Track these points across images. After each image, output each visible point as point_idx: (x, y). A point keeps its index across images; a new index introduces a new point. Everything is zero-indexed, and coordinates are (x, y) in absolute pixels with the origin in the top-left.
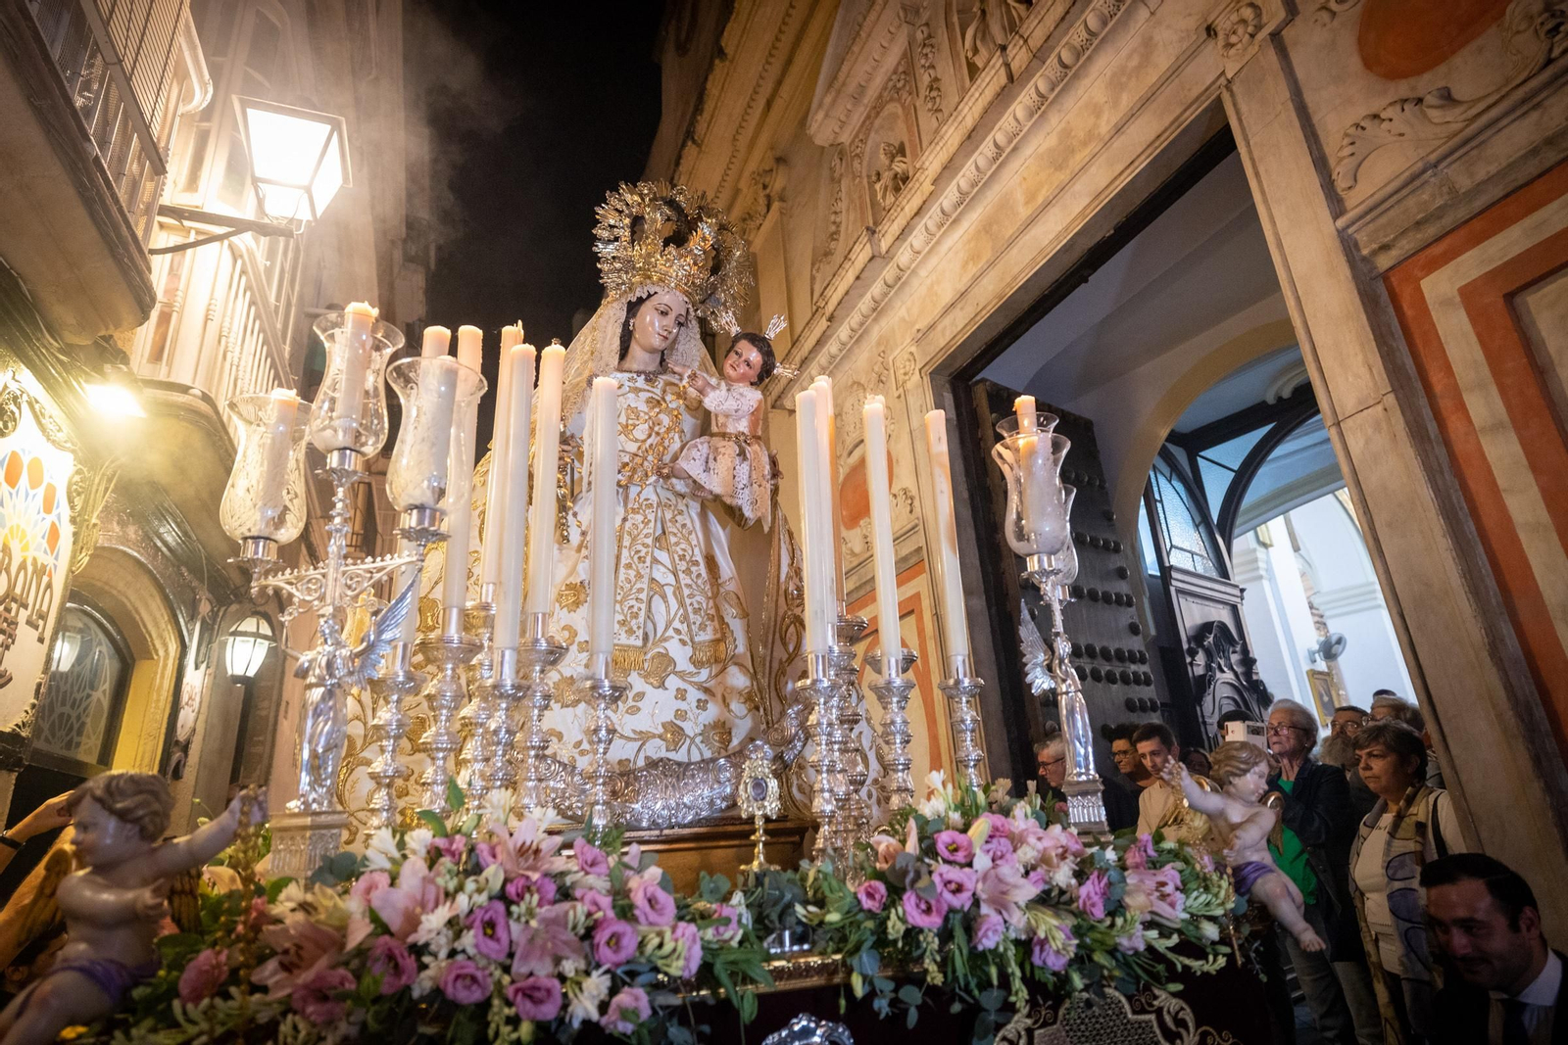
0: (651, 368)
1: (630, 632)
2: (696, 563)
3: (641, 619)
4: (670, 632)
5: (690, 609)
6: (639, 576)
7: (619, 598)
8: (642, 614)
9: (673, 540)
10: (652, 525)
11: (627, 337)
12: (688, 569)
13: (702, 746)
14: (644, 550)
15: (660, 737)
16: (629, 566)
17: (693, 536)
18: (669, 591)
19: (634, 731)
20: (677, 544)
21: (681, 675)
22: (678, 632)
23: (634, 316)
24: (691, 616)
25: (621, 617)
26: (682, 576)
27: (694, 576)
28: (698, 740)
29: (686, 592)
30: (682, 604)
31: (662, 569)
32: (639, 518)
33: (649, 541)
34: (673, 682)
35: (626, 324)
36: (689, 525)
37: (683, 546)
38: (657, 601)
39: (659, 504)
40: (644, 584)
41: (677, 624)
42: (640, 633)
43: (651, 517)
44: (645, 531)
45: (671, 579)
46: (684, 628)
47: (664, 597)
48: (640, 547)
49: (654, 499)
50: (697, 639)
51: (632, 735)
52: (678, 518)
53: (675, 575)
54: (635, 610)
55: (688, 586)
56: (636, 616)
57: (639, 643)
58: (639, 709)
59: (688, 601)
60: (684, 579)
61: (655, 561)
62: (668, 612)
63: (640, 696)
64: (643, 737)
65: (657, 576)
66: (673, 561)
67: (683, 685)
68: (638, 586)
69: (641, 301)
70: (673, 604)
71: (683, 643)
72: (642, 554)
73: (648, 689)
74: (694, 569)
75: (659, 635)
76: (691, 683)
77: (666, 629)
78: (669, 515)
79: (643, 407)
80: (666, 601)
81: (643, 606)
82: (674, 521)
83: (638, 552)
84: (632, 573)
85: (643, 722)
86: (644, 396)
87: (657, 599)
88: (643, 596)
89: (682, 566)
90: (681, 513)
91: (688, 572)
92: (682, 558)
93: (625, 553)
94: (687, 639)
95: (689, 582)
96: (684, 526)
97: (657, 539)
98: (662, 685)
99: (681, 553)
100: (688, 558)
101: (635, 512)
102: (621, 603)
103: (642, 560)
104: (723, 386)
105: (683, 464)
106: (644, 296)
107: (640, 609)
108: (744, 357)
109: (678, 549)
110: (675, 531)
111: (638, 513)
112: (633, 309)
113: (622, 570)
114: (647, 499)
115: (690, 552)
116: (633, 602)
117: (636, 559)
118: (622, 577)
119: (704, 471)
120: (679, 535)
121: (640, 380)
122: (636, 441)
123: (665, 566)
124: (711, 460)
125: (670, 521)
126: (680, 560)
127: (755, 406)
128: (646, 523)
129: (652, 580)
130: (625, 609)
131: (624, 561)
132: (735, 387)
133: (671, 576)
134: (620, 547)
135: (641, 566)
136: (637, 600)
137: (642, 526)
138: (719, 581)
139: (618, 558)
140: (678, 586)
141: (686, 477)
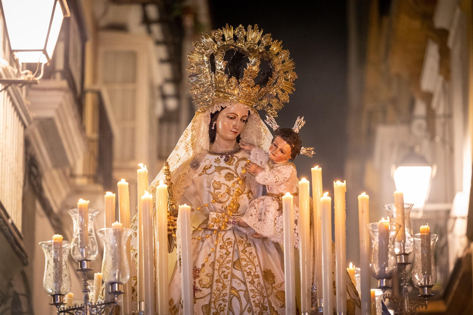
0: (231, 149)
2: (258, 277)
5: (253, 304)
6: (224, 287)
7: (213, 300)
8: (226, 308)
9: (243, 263)
10: (231, 255)
11: (213, 134)
12: (252, 280)
14: (227, 271)
16: (217, 281)
17: (256, 259)
18: (242, 294)
23: (216, 120)
24: (254, 308)
26: (248, 285)
27: (256, 284)
29: (251, 294)
30: (248, 301)
31: (238, 281)
32: (224, 251)
33: (230, 265)
35: (211, 125)
36: (254, 253)
37: (250, 266)
38: (235, 300)
39: (236, 241)
40: (227, 291)
41: (246, 313)
43: (231, 250)
44: (227, 259)
45: (243, 287)
47: (239, 298)
48: (224, 269)
49: (233, 238)
52: (247, 249)
53: (245, 283)
54: (222, 306)
55: (253, 290)
59: (252, 300)
60: (250, 287)
61: (233, 276)
62: (241, 306)
65: (235, 285)
66: (244, 276)
68: (223, 292)
69: (217, 113)
70: (244, 302)
72: (226, 273)
74: (256, 280)
78: (241, 248)
79: (222, 180)
80: (240, 301)
81: (227, 304)
82: (244, 251)
83: (223, 272)
84: (220, 285)
86: (224, 172)
88: (227, 298)
90: (249, 245)
91: (252, 282)
92: (249, 274)
95: (253, 288)
96: (251, 253)
97: (234, 264)
99: (248, 271)
100: (252, 274)
101: (221, 247)
102: (214, 303)
103: (226, 277)
104: (267, 168)
105: (244, 219)
106: (219, 109)
107: (225, 306)
108: (279, 147)
109: (247, 268)
110: (245, 257)
111: (223, 248)
112: (214, 116)
113: (215, 283)
114: (229, 239)
115: (254, 270)
116: (221, 302)
117: (222, 276)
118: (214, 287)
119: (259, 220)
120: (247, 260)
121: (222, 160)
122: (221, 202)
123: (239, 279)
124: (263, 214)
125: (242, 251)
126: (248, 275)
127: (288, 177)
128: (227, 254)
129: (232, 288)
130: (217, 306)
131: (216, 278)
132: (276, 165)
133: (243, 285)
134: (214, 269)
135: (225, 280)
136: (224, 300)
137: (225, 256)
138: (274, 285)
139: (213, 276)
140: (246, 291)
141: (247, 227)
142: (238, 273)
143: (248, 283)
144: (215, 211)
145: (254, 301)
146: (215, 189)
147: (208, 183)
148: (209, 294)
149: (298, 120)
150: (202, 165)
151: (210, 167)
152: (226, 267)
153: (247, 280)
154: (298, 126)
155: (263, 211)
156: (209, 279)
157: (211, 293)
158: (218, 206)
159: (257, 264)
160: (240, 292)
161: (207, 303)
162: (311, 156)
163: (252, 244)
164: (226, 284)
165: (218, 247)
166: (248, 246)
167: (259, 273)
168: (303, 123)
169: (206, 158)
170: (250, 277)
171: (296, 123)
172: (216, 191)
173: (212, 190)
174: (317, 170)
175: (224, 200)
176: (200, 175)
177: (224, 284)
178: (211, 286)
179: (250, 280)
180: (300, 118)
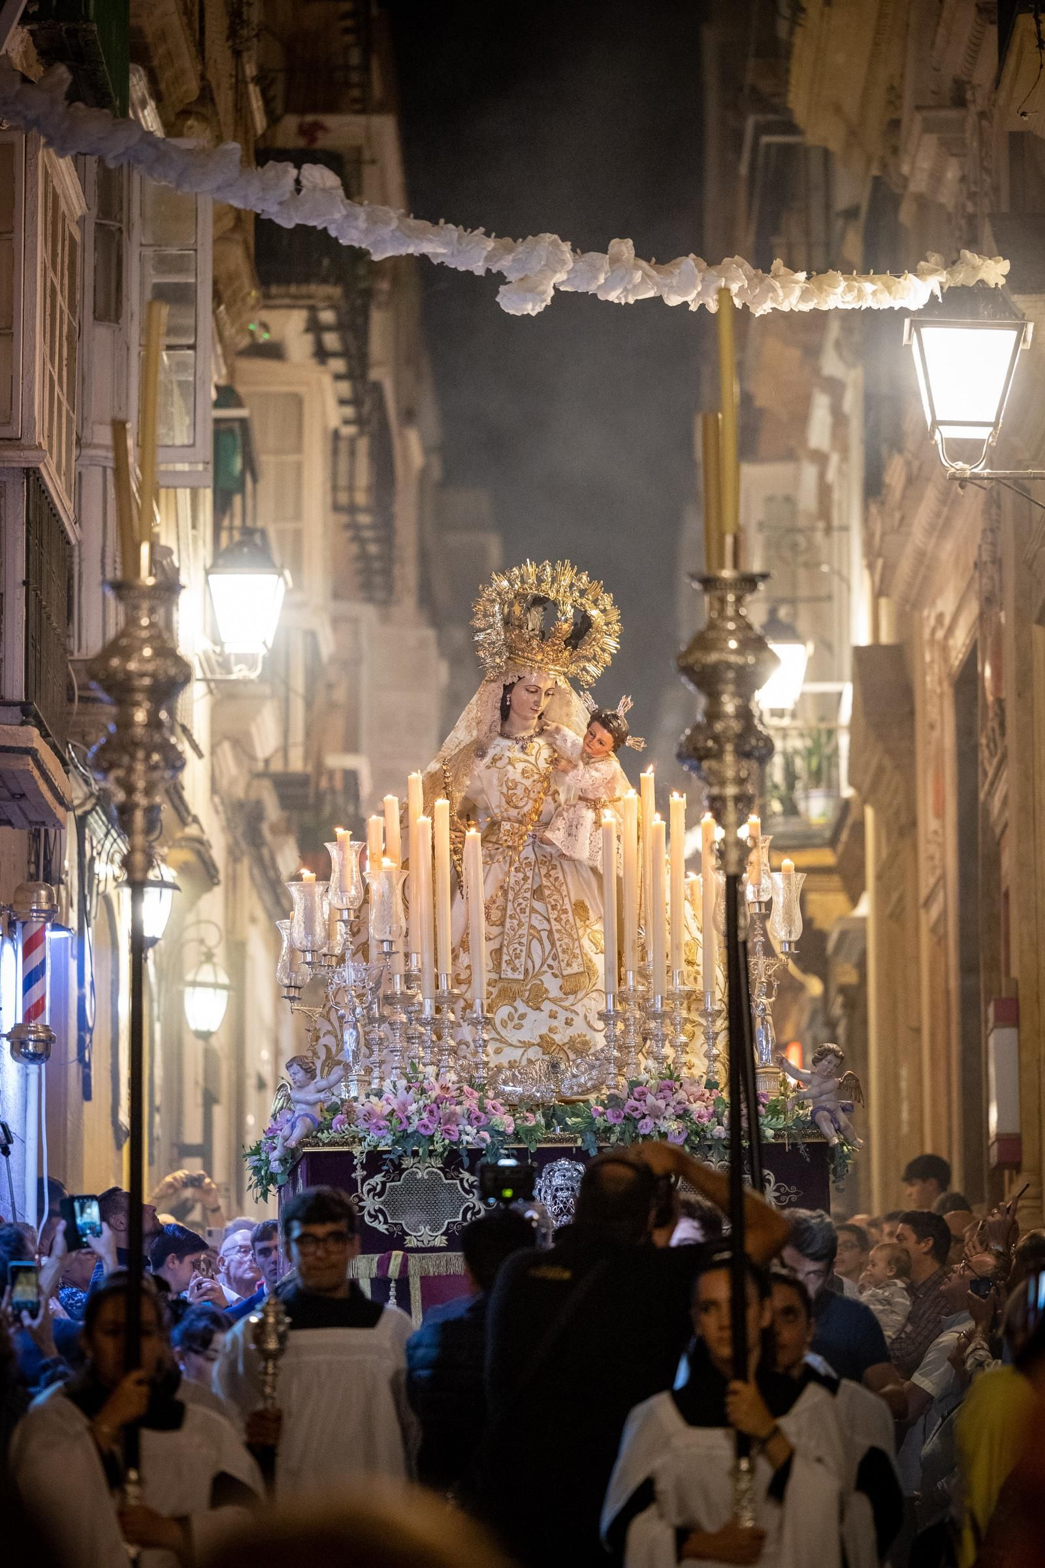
1: (514, 969)
2: (566, 911)
3: (523, 959)
4: (545, 968)
5: (559, 950)
6: (520, 925)
7: (505, 943)
8: (524, 954)
9: (547, 892)
10: (530, 881)
11: (505, 710)
12: (559, 916)
13: (569, 1052)
14: (525, 903)
15: (538, 1045)
16: (511, 917)
17: (564, 887)
18: (544, 935)
19: (520, 1041)
20: (550, 896)
21: (554, 1001)
22: (550, 967)
23: (510, 693)
24: (561, 955)
25: (509, 958)
26: (553, 923)
27: (563, 922)
28: (567, 1046)
29: (556, 936)
30: (553, 944)
31: (540, 917)
32: (520, 876)
33: (528, 895)
34: (547, 1006)
35: (504, 700)
36: (561, 878)
37: (555, 897)
39: (537, 861)
40: (524, 930)
41: (550, 961)
42: (522, 970)
43: (530, 874)
44: (525, 887)
45: (546, 925)
46: (554, 964)
47: (541, 941)
48: (521, 901)
49: (532, 857)
50: (565, 973)
51: (520, 1045)
52: (552, 872)
53: (548, 920)
54: (518, 952)
55: (558, 931)
56: (518, 957)
57: (521, 977)
58: (522, 1026)
59: (558, 943)
60: (556, 926)
61: (533, 910)
62: (543, 952)
63: (522, 1017)
64: (527, 1045)
65: (535, 923)
66: (547, 910)
67: (555, 1008)
68: (520, 932)
69: (513, 684)
70: (548, 946)
71: (555, 976)
72: (523, 906)
73: (529, 1010)
74: (563, 916)
75: (536, 970)
76: (560, 1006)
77: (541, 966)
78: (544, 871)
80: (542, 944)
81: (524, 948)
82: (548, 876)
83: (520, 904)
84: (516, 922)
85: (524, 1035)
87: (535, 943)
88: (524, 940)
89: (553, 915)
90: (554, 867)
91: (558, 920)
92: (554, 907)
93: (510, 905)
94: (557, 972)
95: (559, 927)
96: (556, 879)
97: (534, 892)
98: (539, 1009)
99: (553, 903)
100: (559, 907)
101: (517, 870)
102: (507, 947)
103: (523, 911)
104: (581, 764)
105: (549, 835)
106: (515, 680)
107: (521, 951)
108: (598, 737)
109: (551, 900)
110: (549, 884)
111: (520, 871)
112: (508, 689)
113: (508, 920)
114: (527, 858)
115: (561, 902)
116: (516, 946)
117: (518, 910)
118: (508, 925)
119: (569, 835)
120: (552, 888)
121: (517, 747)
122: (516, 807)
123: (541, 915)
124: (574, 827)
125: (545, 876)
126: (553, 909)
127: (609, 778)
128: (525, 879)
129: (532, 927)
130: (511, 952)
131: (509, 912)
132: (593, 760)
133: (545, 922)
134: (506, 900)
135: (522, 916)
136: (520, 943)
137: (522, 882)
138: (587, 922)
139: (505, 909)
140: (550, 932)
141: (551, 844)
142: (538, 905)
143: (552, 920)
144: (509, 819)
145: (560, 946)
146: (509, 789)
147: (499, 779)
148: (499, 935)
149: (623, 700)
150: (491, 752)
151: (501, 758)
152: (523, 898)
153: (551, 916)
154: (624, 706)
155: (575, 823)
156: (500, 914)
157: (502, 933)
158: (513, 813)
159: (565, 893)
160: (542, 933)
161: (497, 946)
162: (640, 750)
163: (559, 867)
164: (523, 920)
165: (513, 869)
166: (553, 869)
167: (568, 906)
168: (631, 705)
169: (496, 742)
170: (556, 912)
171: (621, 704)
172: (511, 792)
173: (505, 790)
174: (648, 775)
175: (521, 804)
176: (488, 767)
177: (520, 921)
178: (502, 924)
179: (555, 916)
180: (627, 697)
